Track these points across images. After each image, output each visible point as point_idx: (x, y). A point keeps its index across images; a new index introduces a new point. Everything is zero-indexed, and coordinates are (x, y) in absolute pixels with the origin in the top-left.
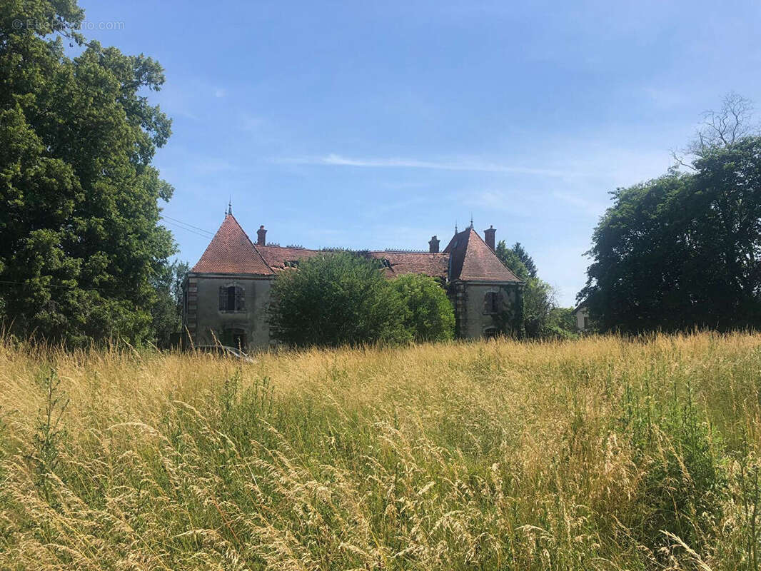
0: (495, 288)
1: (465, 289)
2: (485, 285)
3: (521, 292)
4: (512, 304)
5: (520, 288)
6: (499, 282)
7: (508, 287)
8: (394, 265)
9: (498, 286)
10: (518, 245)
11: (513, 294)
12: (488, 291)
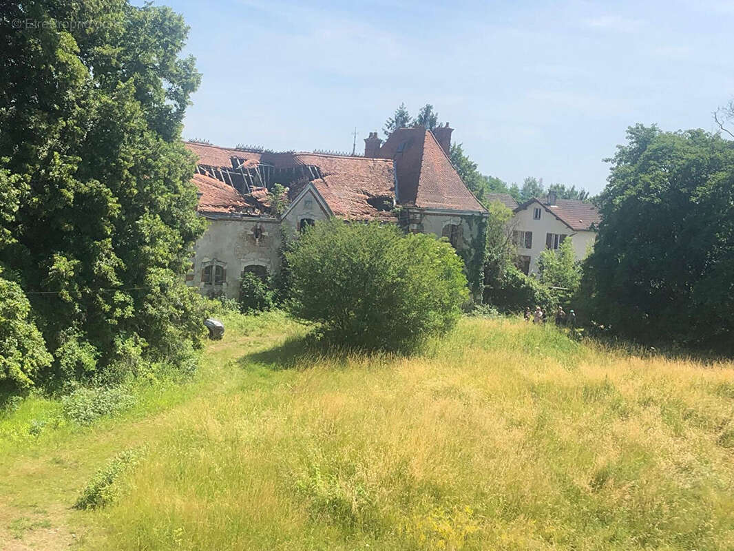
0: (456, 218)
1: (421, 220)
2: (446, 215)
3: (484, 225)
4: (473, 242)
5: (484, 220)
6: (462, 212)
7: (470, 218)
8: (326, 175)
9: (459, 216)
10: (428, 109)
11: (475, 227)
12: (448, 223)
